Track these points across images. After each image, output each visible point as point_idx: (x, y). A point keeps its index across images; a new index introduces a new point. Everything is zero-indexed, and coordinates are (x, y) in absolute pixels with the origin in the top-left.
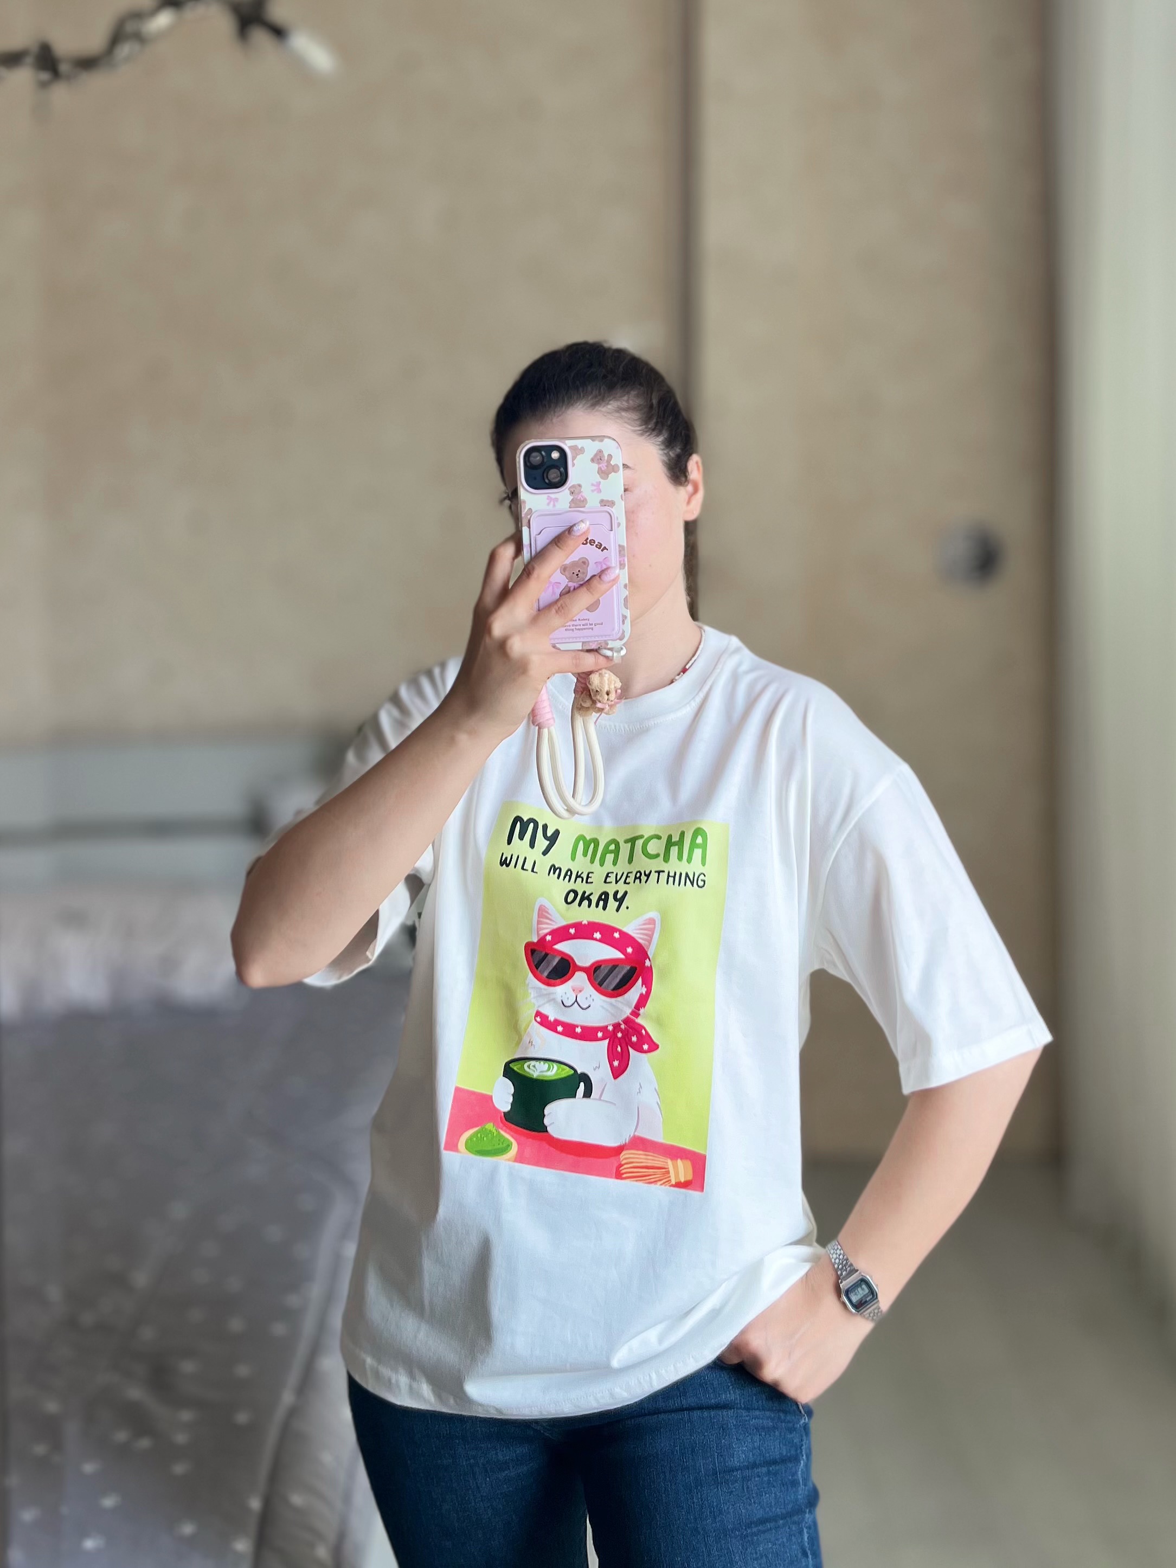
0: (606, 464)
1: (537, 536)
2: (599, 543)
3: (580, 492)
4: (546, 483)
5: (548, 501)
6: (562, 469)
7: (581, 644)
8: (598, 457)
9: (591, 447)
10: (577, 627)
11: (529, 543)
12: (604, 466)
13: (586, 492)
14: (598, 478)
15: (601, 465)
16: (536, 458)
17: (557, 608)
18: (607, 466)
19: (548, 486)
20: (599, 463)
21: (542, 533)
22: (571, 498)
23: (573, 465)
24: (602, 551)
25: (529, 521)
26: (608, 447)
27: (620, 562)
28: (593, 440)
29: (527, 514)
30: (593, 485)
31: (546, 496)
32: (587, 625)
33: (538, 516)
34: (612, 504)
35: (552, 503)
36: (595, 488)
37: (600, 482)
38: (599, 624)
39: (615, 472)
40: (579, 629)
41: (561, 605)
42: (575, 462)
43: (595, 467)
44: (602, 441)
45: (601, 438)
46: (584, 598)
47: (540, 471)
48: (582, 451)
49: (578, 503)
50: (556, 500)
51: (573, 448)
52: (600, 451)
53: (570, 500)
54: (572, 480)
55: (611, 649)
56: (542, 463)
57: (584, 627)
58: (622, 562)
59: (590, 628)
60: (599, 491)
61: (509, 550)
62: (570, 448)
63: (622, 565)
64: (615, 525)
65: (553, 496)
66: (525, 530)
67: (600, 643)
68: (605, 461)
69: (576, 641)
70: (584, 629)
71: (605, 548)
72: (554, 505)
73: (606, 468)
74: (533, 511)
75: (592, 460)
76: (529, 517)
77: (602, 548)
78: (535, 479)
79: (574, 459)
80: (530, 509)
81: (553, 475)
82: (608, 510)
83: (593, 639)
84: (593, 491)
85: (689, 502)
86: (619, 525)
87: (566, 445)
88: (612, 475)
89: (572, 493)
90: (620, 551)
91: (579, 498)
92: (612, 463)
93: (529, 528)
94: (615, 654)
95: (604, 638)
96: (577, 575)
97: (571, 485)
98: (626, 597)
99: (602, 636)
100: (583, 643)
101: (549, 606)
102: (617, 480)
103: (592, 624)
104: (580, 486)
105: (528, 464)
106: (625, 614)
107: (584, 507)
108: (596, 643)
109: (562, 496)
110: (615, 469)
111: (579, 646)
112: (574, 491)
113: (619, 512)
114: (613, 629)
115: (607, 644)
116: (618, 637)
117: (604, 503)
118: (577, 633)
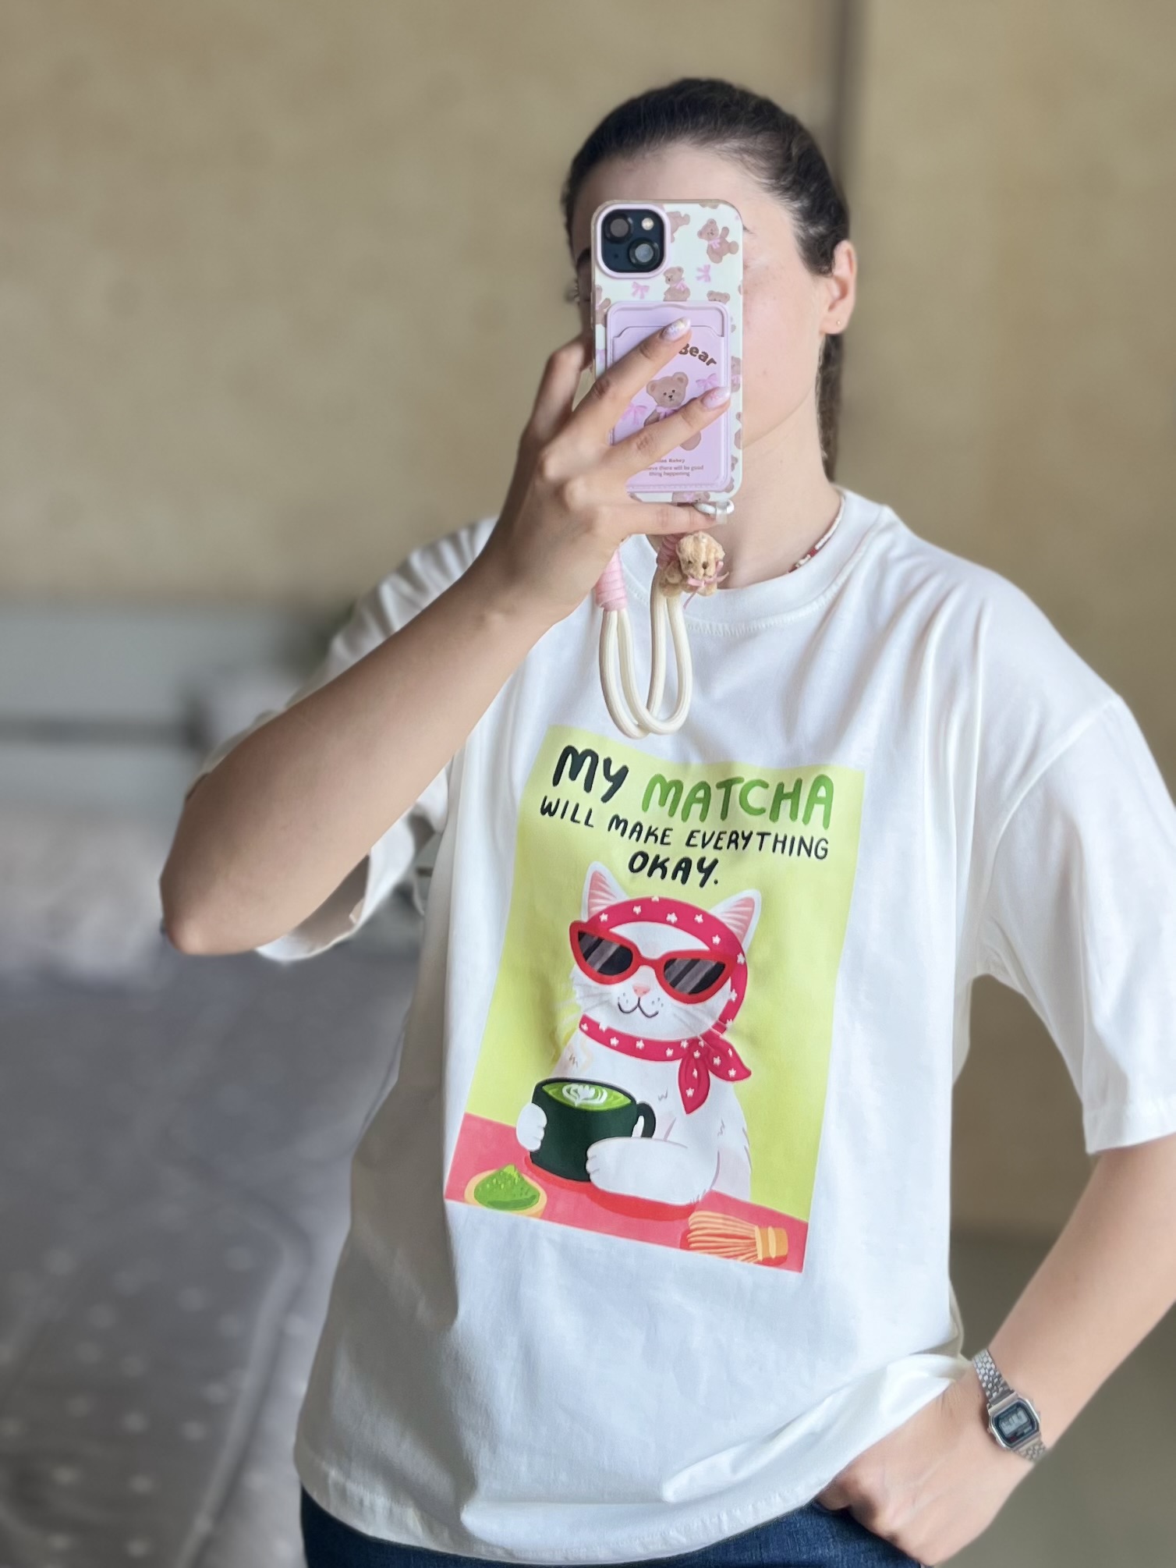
0: (719, 241)
1: (618, 341)
2: (704, 353)
3: (681, 279)
4: (630, 261)
5: (633, 290)
6: (656, 245)
7: (671, 495)
8: (709, 231)
9: (699, 215)
10: (667, 471)
11: (603, 347)
12: (715, 243)
13: (689, 279)
14: (705, 260)
15: (711, 242)
16: (619, 228)
17: (639, 443)
18: (720, 244)
19: (635, 269)
20: (709, 239)
21: (622, 335)
22: (667, 286)
23: (673, 240)
24: (708, 364)
25: (606, 316)
26: (724, 216)
27: (733, 381)
28: (703, 206)
29: (603, 307)
30: (699, 270)
31: (629, 283)
32: (680, 468)
33: (618, 310)
34: (724, 298)
35: (639, 293)
36: (701, 274)
37: (709, 266)
38: (699, 468)
39: (732, 253)
40: (668, 474)
41: (646, 439)
42: (676, 235)
43: (704, 244)
44: (715, 207)
45: (714, 203)
46: (679, 430)
47: (624, 246)
48: (686, 220)
49: (677, 293)
50: (646, 288)
51: (674, 216)
52: (712, 222)
53: (666, 289)
54: (670, 261)
55: (713, 504)
56: (629, 235)
57: (677, 471)
58: (735, 382)
59: (683, 474)
60: (708, 279)
61: (575, 356)
62: (669, 214)
63: (735, 386)
64: (728, 329)
65: (642, 283)
66: (599, 329)
67: (697, 496)
68: (719, 236)
69: (664, 490)
70: (677, 474)
71: (712, 361)
72: (642, 297)
73: (718, 246)
74: (612, 302)
75: (700, 234)
76: (605, 310)
77: (708, 359)
78: (616, 256)
79: (673, 231)
80: (608, 301)
81: (643, 253)
82: (717, 306)
83: (689, 489)
84: (699, 278)
85: (832, 307)
86: (734, 328)
87: (664, 211)
88: (727, 257)
89: (669, 280)
90: (733, 366)
91: (678, 287)
92: (729, 239)
93: (605, 326)
94: (719, 512)
95: (704, 489)
96: (671, 397)
97: (667, 268)
98: (739, 431)
99: (701, 485)
100: (674, 493)
101: (628, 439)
102: (733, 264)
103: (688, 468)
104: (680, 270)
105: (608, 235)
106: (735, 456)
107: (685, 300)
108: (692, 495)
109: (655, 283)
110: (731, 248)
111: (668, 498)
112: (673, 276)
113: (734, 309)
114: (718, 477)
115: (708, 497)
116: (724, 487)
117: (713, 296)
118: (665, 479)
